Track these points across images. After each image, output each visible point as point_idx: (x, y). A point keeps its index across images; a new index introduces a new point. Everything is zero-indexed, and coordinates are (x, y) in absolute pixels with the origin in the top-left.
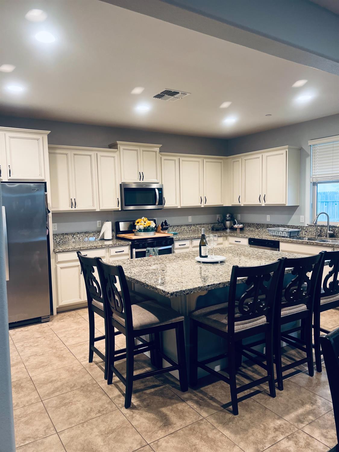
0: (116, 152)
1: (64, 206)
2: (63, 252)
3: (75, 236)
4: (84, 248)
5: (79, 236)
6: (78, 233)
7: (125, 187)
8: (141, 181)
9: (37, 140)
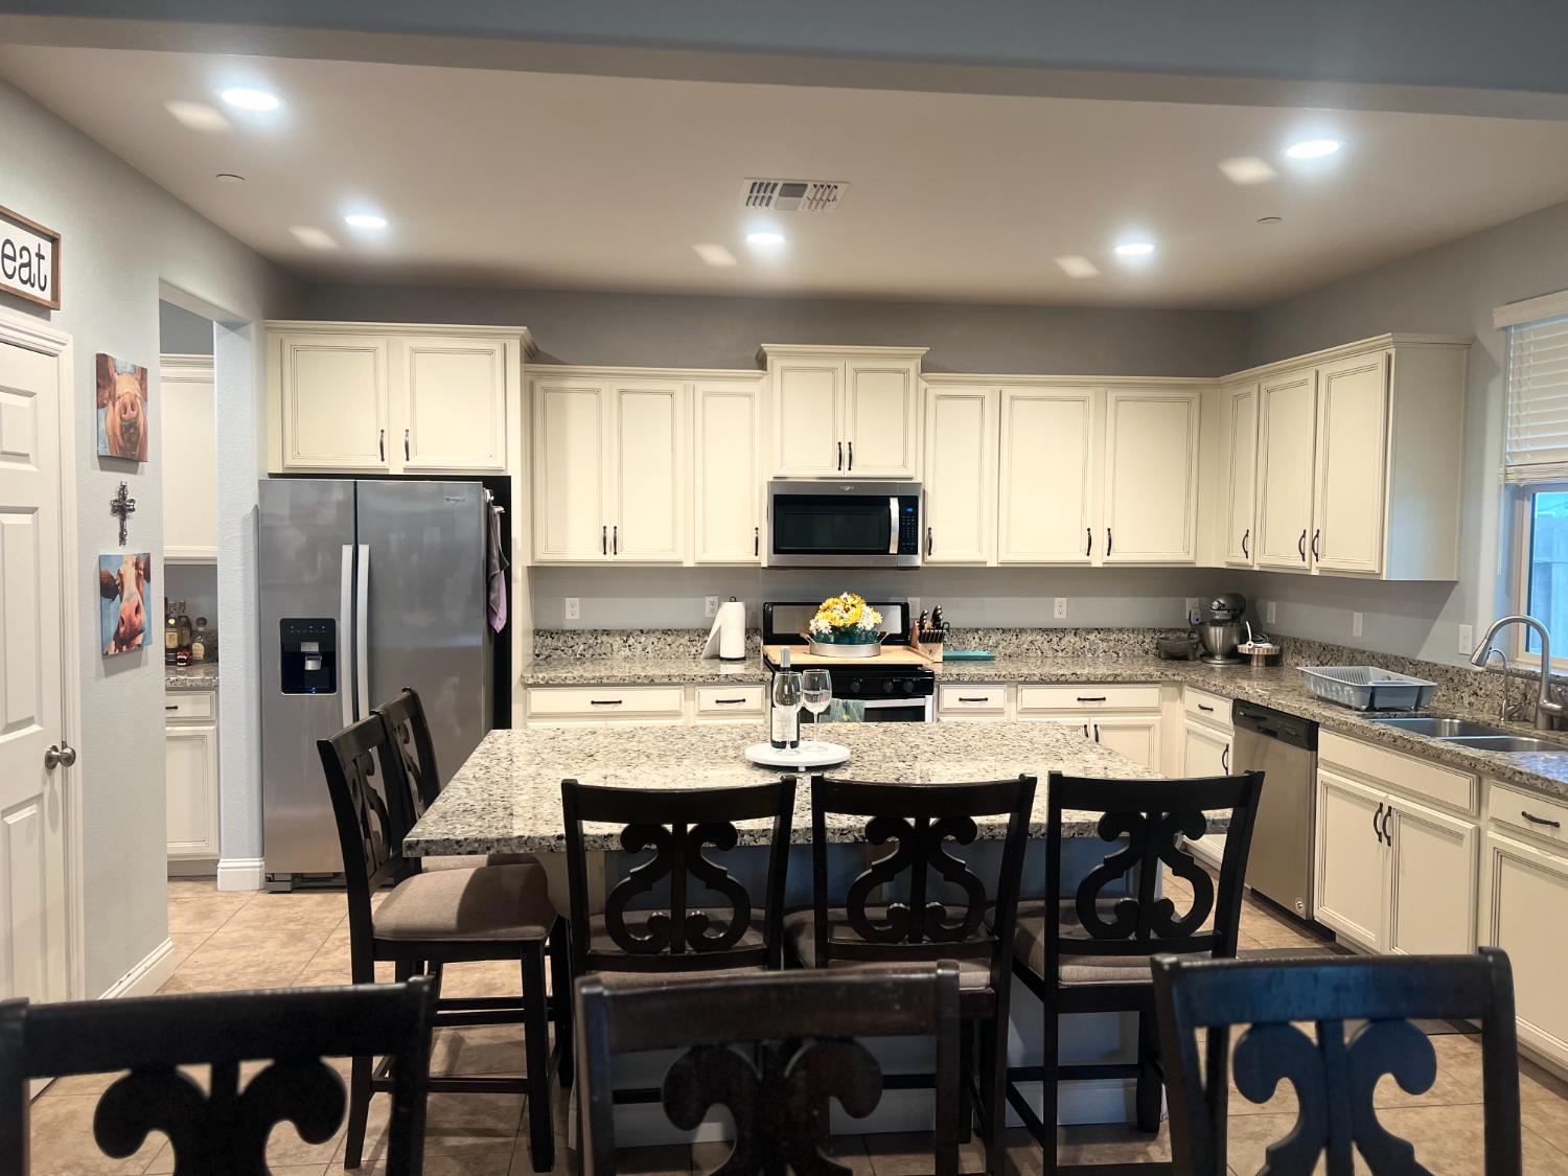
0: (759, 378)
1: (581, 548)
2: (547, 685)
3: (631, 641)
4: (612, 680)
5: (643, 639)
6: (642, 632)
7: (779, 492)
8: (845, 473)
9: (491, 353)
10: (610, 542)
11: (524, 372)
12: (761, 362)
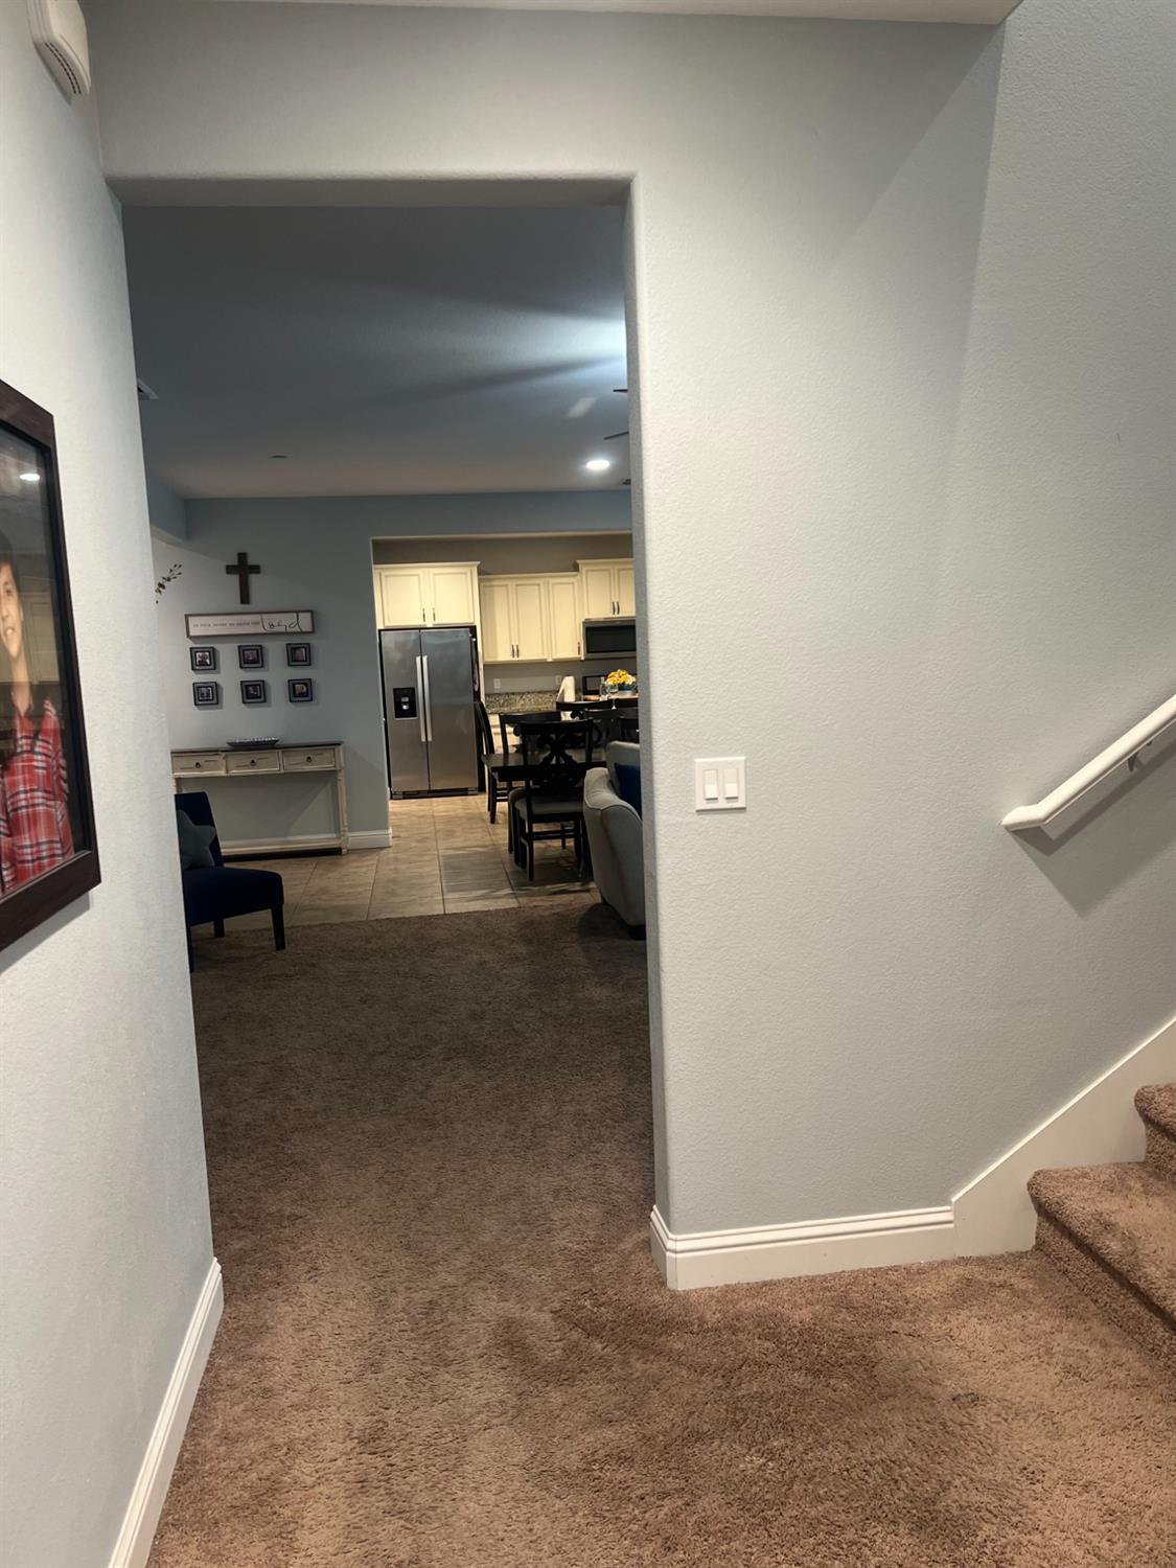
0: (576, 576)
1: (504, 655)
5: (529, 696)
6: (528, 692)
7: (587, 625)
8: (616, 615)
9: (465, 573)
10: (515, 652)
11: (479, 580)
12: (576, 568)
